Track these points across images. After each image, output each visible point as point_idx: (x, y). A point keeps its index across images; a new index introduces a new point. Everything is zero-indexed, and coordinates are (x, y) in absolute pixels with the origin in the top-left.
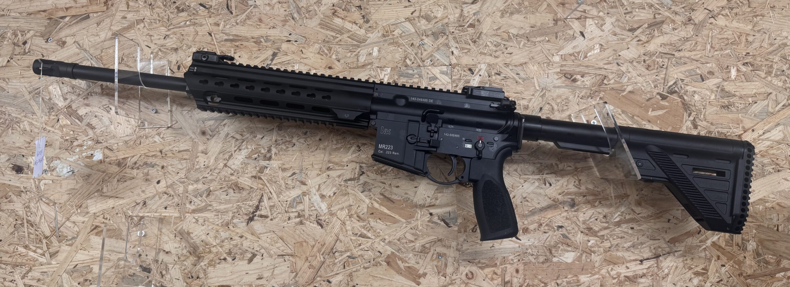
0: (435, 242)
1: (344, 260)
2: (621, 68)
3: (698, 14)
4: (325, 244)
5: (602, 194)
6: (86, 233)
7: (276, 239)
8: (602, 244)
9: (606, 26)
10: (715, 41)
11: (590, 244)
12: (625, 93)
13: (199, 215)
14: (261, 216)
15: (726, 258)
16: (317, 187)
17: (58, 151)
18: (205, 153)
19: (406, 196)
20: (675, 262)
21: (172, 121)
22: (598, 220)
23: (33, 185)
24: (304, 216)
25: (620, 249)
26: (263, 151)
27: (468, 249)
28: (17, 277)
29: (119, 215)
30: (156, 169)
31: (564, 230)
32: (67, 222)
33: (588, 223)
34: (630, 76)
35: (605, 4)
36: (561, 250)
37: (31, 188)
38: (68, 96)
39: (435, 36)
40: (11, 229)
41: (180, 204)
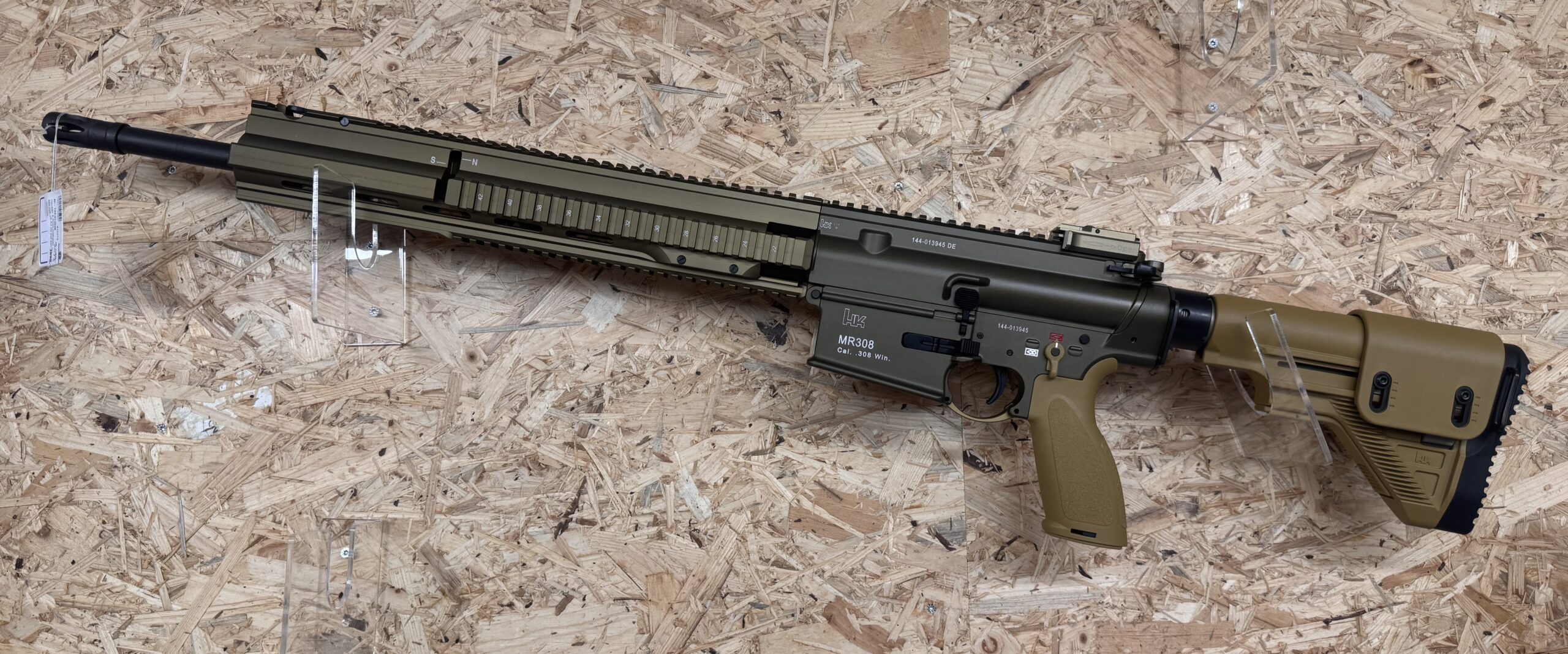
0: (923, 579)
1: (743, 611)
2: (1292, 241)
3: (1444, 135)
4: (705, 578)
5: (1252, 490)
6: (240, 551)
7: (610, 566)
8: (1251, 588)
9: (1262, 157)
10: (1477, 191)
11: (1226, 587)
12: (1299, 290)
13: (461, 517)
14: (582, 522)
15: (1493, 619)
16: (692, 465)
17: (186, 387)
18: (474, 395)
19: (865, 486)
20: (1394, 624)
21: (410, 332)
22: (1244, 540)
23: (137, 455)
24: (666, 522)
25: (1286, 597)
26: (586, 394)
27: (987, 594)
28: (105, 634)
29: (305, 516)
30: (377, 427)
31: (1175, 558)
32: (203, 528)
33: (1223, 545)
34: (1309, 258)
35: (1261, 114)
36: (1171, 598)
37: (132, 460)
38: (207, 282)
39: (926, 171)
40: (94, 541)
41: (424, 495)
